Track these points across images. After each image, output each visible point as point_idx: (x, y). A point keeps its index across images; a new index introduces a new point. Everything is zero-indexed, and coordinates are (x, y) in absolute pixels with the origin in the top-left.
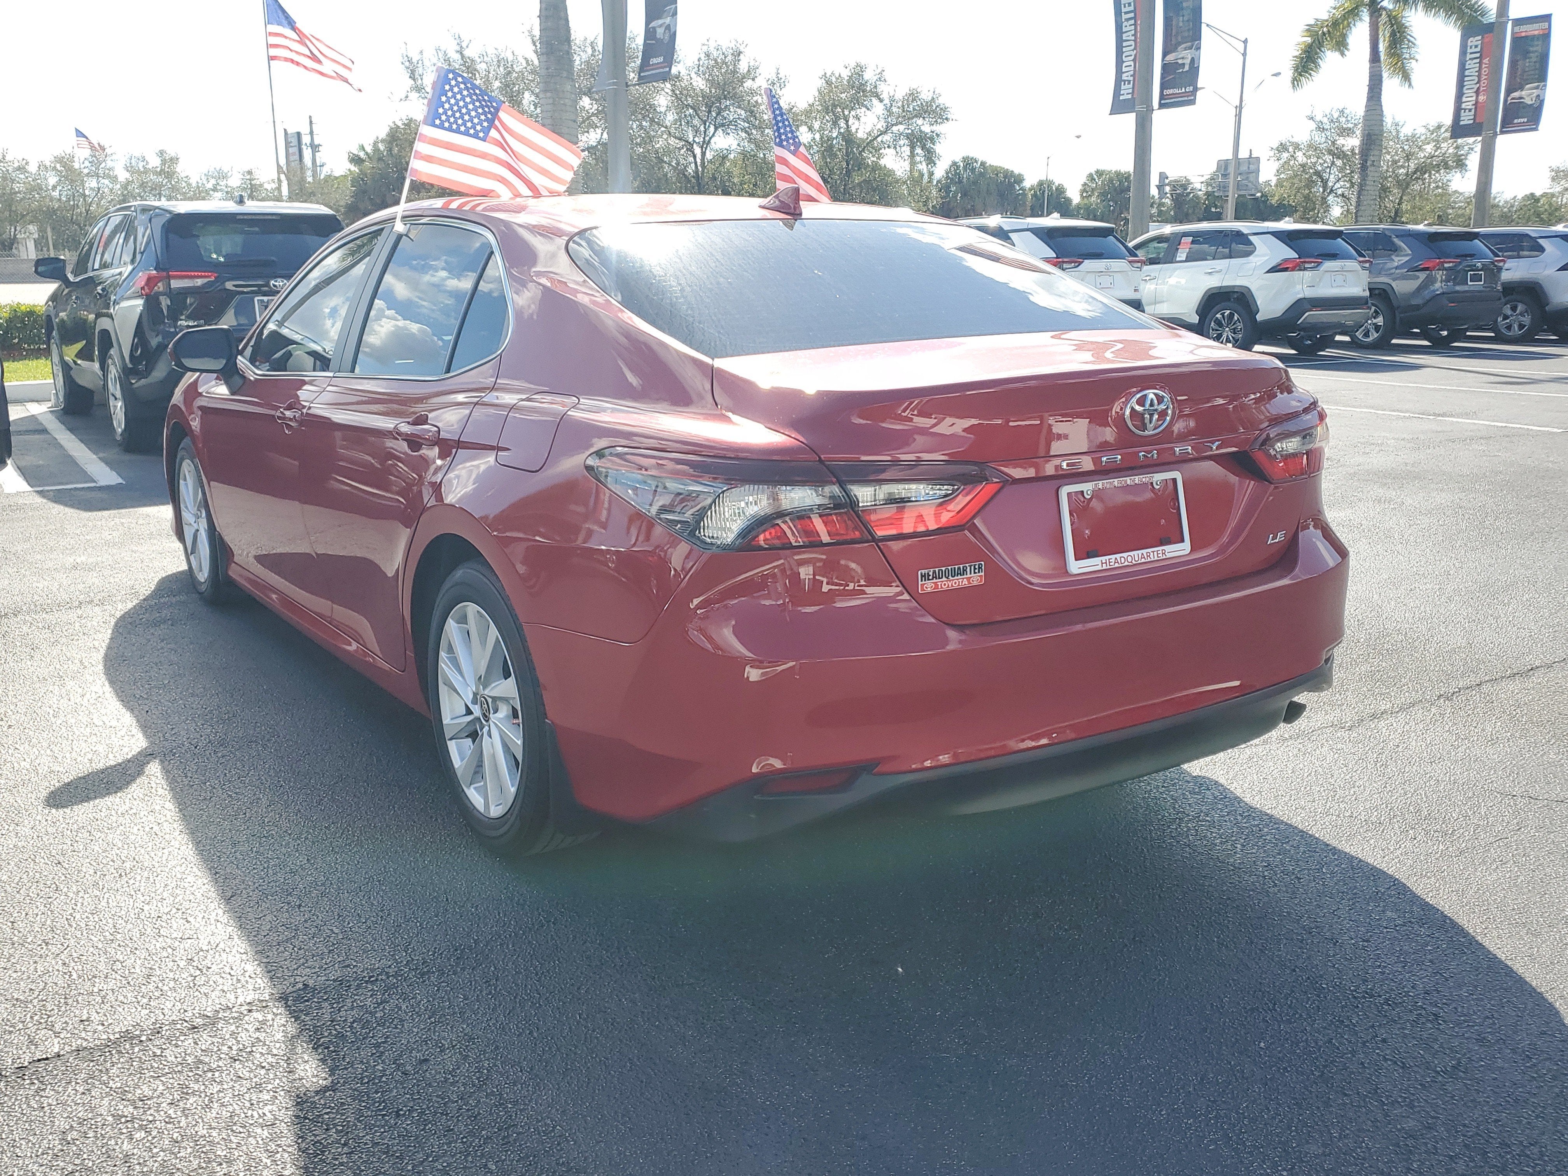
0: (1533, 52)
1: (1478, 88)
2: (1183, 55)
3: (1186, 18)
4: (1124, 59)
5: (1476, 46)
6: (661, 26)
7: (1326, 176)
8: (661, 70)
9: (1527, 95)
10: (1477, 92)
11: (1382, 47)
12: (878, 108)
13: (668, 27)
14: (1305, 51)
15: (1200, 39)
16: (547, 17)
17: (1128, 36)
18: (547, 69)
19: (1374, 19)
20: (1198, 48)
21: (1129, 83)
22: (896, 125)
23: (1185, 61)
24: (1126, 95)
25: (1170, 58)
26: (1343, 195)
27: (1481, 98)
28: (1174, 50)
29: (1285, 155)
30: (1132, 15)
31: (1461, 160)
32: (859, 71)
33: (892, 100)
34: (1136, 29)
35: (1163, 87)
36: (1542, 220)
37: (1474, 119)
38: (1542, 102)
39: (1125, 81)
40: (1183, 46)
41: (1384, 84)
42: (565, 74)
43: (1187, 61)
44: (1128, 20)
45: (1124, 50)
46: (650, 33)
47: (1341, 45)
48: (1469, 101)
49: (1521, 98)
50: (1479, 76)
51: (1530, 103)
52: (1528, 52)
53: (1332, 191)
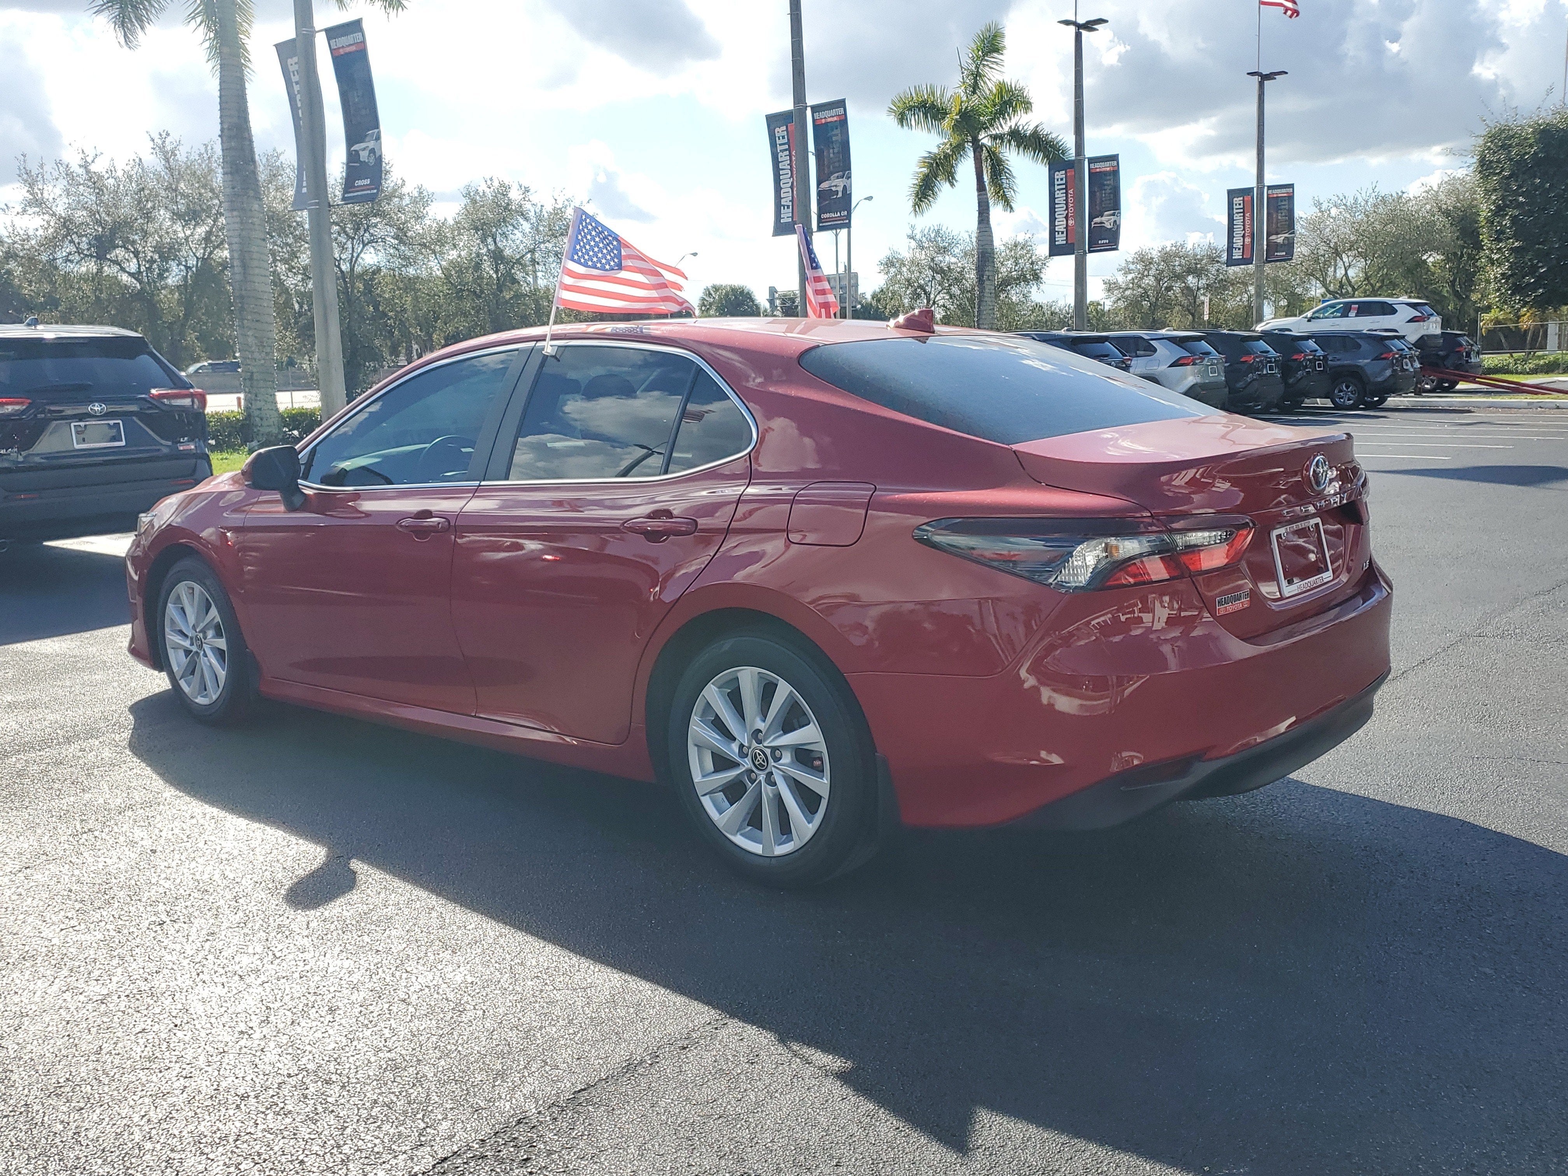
0: (1108, 185)
1: (1067, 214)
2: (836, 183)
3: (836, 151)
4: (782, 186)
5: (1062, 179)
6: (364, 149)
7: (928, 289)
8: (369, 192)
9: (1106, 220)
10: (1067, 217)
11: (986, 178)
12: (526, 226)
13: (372, 151)
14: (923, 180)
15: (850, 169)
16: (230, 138)
17: (784, 165)
18: (233, 188)
19: (977, 154)
20: (849, 177)
21: (788, 207)
22: (544, 242)
23: (837, 189)
24: (786, 218)
25: (825, 185)
26: (944, 306)
27: (1071, 222)
28: (828, 179)
29: (892, 270)
30: (786, 147)
31: (1036, 274)
32: (504, 190)
33: (540, 218)
34: (791, 160)
35: (821, 211)
36: (1092, 325)
37: (1067, 240)
38: (1118, 227)
39: (784, 206)
40: (836, 175)
41: (991, 209)
42: (251, 193)
43: (840, 189)
44: (782, 151)
45: (781, 177)
46: (352, 157)
47: (951, 177)
48: (1061, 225)
49: (1101, 223)
50: (1067, 204)
51: (1109, 227)
52: (1104, 185)
53: (934, 303)
